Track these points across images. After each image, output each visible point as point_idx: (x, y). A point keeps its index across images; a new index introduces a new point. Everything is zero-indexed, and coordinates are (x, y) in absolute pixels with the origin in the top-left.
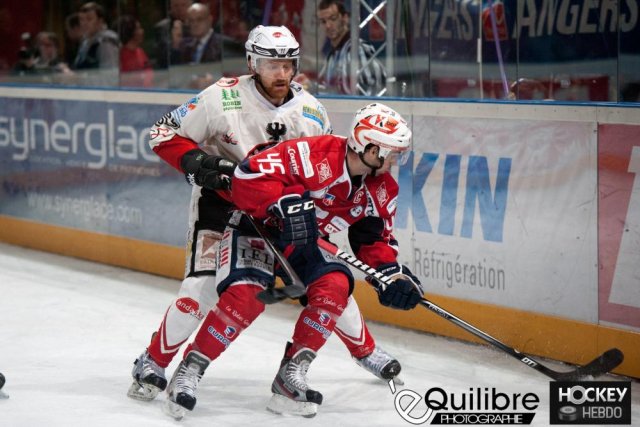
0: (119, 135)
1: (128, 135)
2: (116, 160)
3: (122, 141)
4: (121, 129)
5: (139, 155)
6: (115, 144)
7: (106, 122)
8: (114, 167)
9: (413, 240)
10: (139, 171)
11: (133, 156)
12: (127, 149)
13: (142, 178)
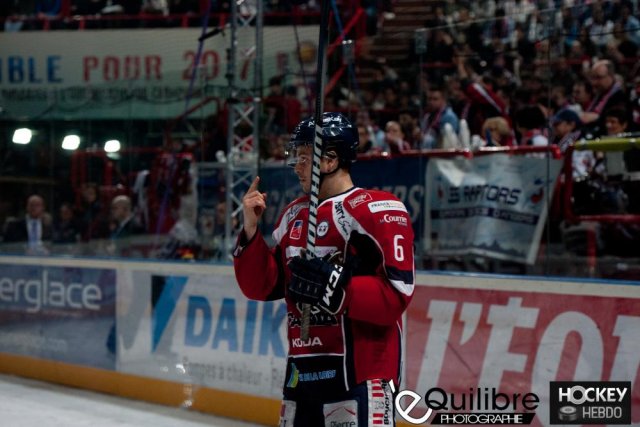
0: (50, 289)
1: (58, 289)
2: (49, 306)
3: (53, 293)
4: (54, 284)
5: (66, 303)
6: (48, 295)
7: (41, 279)
8: (46, 312)
9: (272, 363)
10: (65, 314)
11: (61, 304)
12: (57, 298)
13: (68, 319)
